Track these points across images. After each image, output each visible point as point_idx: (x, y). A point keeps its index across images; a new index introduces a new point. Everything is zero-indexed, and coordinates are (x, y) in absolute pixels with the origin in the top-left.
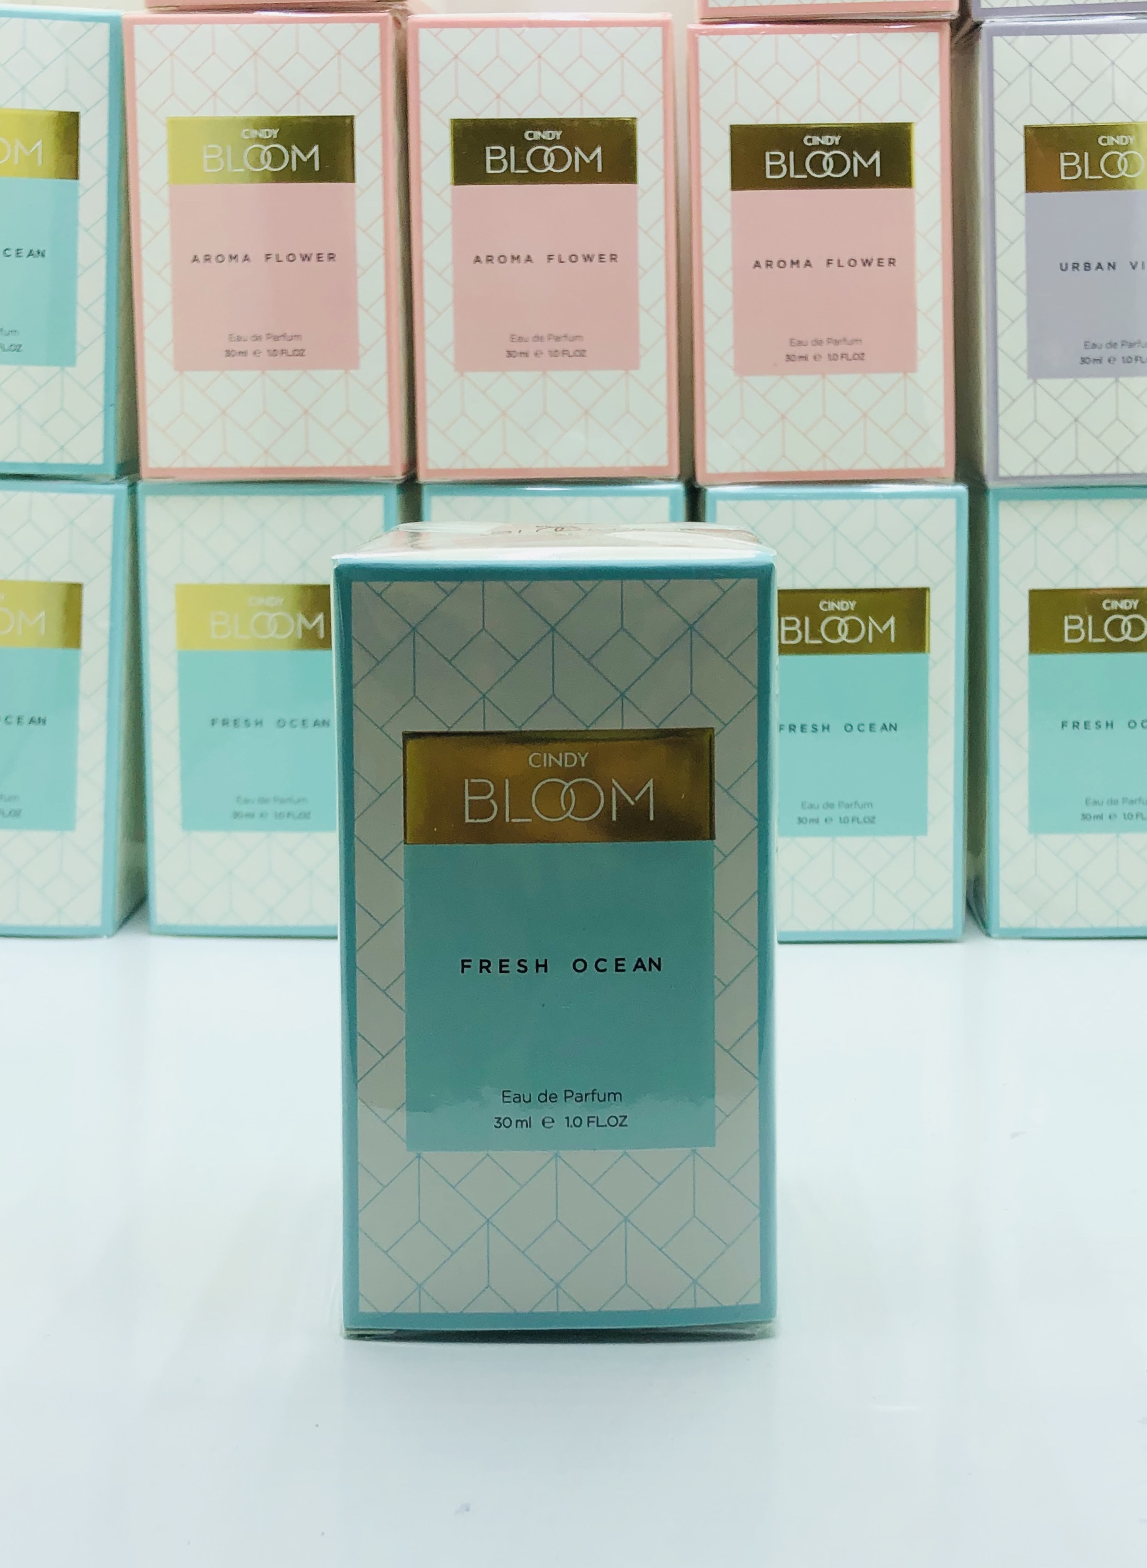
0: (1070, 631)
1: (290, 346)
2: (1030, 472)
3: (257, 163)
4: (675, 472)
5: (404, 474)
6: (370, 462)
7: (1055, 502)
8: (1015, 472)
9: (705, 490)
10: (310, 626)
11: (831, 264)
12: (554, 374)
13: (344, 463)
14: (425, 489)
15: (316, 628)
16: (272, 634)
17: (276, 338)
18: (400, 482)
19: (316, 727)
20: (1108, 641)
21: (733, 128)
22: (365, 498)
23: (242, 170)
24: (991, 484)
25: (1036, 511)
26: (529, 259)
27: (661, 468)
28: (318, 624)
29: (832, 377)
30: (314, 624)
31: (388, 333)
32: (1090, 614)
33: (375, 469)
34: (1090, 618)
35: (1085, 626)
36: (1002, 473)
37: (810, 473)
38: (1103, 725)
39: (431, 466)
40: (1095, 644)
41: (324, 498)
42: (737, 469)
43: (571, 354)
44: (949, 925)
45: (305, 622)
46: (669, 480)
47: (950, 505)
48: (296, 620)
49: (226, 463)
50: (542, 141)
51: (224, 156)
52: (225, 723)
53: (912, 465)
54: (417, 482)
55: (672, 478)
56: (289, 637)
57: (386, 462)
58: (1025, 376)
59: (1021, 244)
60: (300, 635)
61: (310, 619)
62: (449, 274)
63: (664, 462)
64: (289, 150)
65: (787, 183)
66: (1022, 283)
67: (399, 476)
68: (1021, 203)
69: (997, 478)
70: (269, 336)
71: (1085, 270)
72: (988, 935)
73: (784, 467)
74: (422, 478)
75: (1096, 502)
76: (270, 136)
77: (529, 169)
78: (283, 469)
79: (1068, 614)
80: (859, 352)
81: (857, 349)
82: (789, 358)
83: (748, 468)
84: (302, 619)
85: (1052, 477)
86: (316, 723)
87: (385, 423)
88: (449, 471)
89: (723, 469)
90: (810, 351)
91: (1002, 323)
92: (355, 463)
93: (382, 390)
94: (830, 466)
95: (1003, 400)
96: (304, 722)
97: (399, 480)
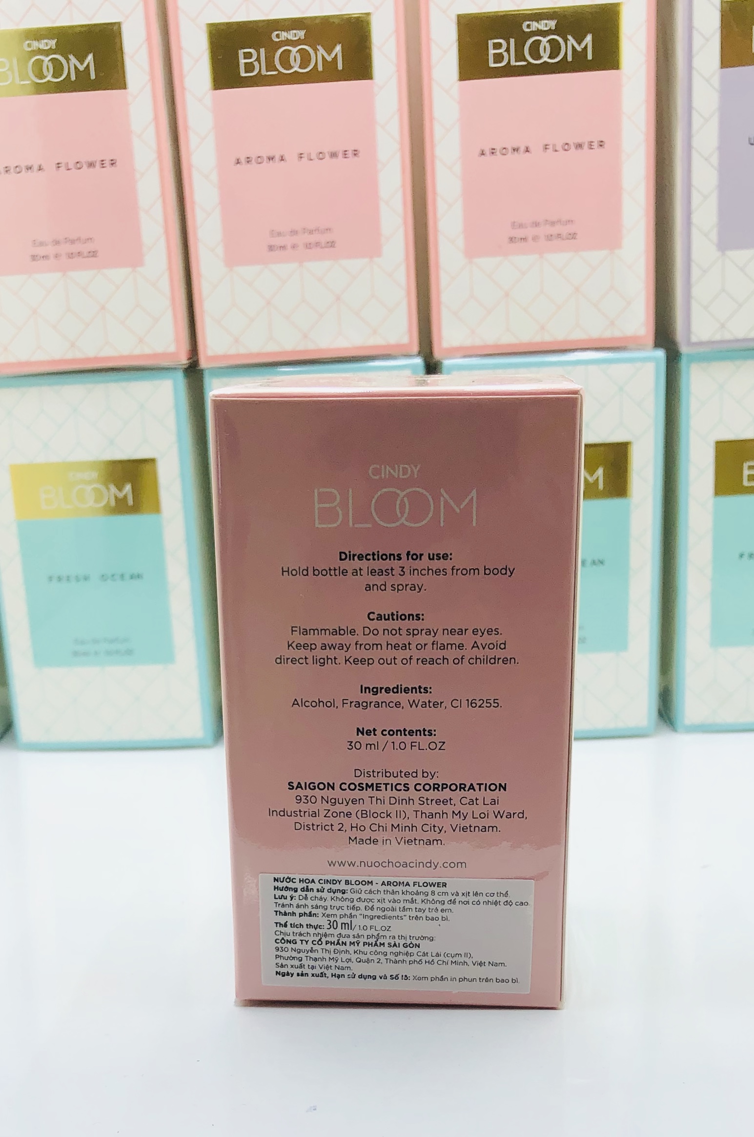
0: (748, 475)
1: (85, 248)
2: (718, 337)
3: (41, 76)
4: (415, 349)
5: (187, 360)
6: (160, 349)
8: (704, 338)
9: (441, 363)
10: (120, 496)
11: (548, 149)
12: (311, 265)
13: (137, 352)
14: (206, 373)
15: (125, 497)
16: (90, 503)
17: (73, 242)
18: (185, 367)
19: (132, 580)
21: (459, 17)
22: (157, 382)
23: (28, 82)
24: (684, 349)
25: (721, 371)
26: (282, 159)
27: (403, 345)
28: (126, 493)
29: (549, 256)
30: (124, 493)
31: (166, 232)
33: (164, 355)
36: (694, 339)
37: (530, 344)
39: (210, 353)
41: (124, 384)
42: (468, 343)
43: (323, 245)
44: (644, 723)
45: (115, 491)
46: (410, 357)
47: (650, 367)
48: (108, 489)
49: (40, 356)
50: (288, 42)
51: (11, 69)
52: (60, 579)
53: (618, 334)
54: (199, 368)
55: (413, 353)
56: (105, 506)
57: (172, 349)
58: (715, 248)
59: (714, 123)
60: (113, 503)
61: (120, 490)
62: (214, 177)
63: (405, 340)
64: (68, 60)
65: (509, 71)
66: (714, 159)
67: (184, 360)
68: (716, 81)
69: (690, 344)
70: (66, 240)
72: (673, 730)
73: (507, 339)
74: (203, 364)
76: (48, 47)
77: (277, 70)
78: (88, 360)
79: (747, 460)
80: (571, 232)
81: (570, 229)
82: (512, 240)
83: (478, 342)
84: (113, 489)
85: (737, 341)
86: (132, 577)
87: (169, 315)
88: (225, 357)
89: (456, 343)
90: (530, 232)
91: (696, 199)
92: (147, 351)
93: (165, 284)
94: (547, 338)
95: (695, 272)
96: (122, 576)
97: (184, 364)
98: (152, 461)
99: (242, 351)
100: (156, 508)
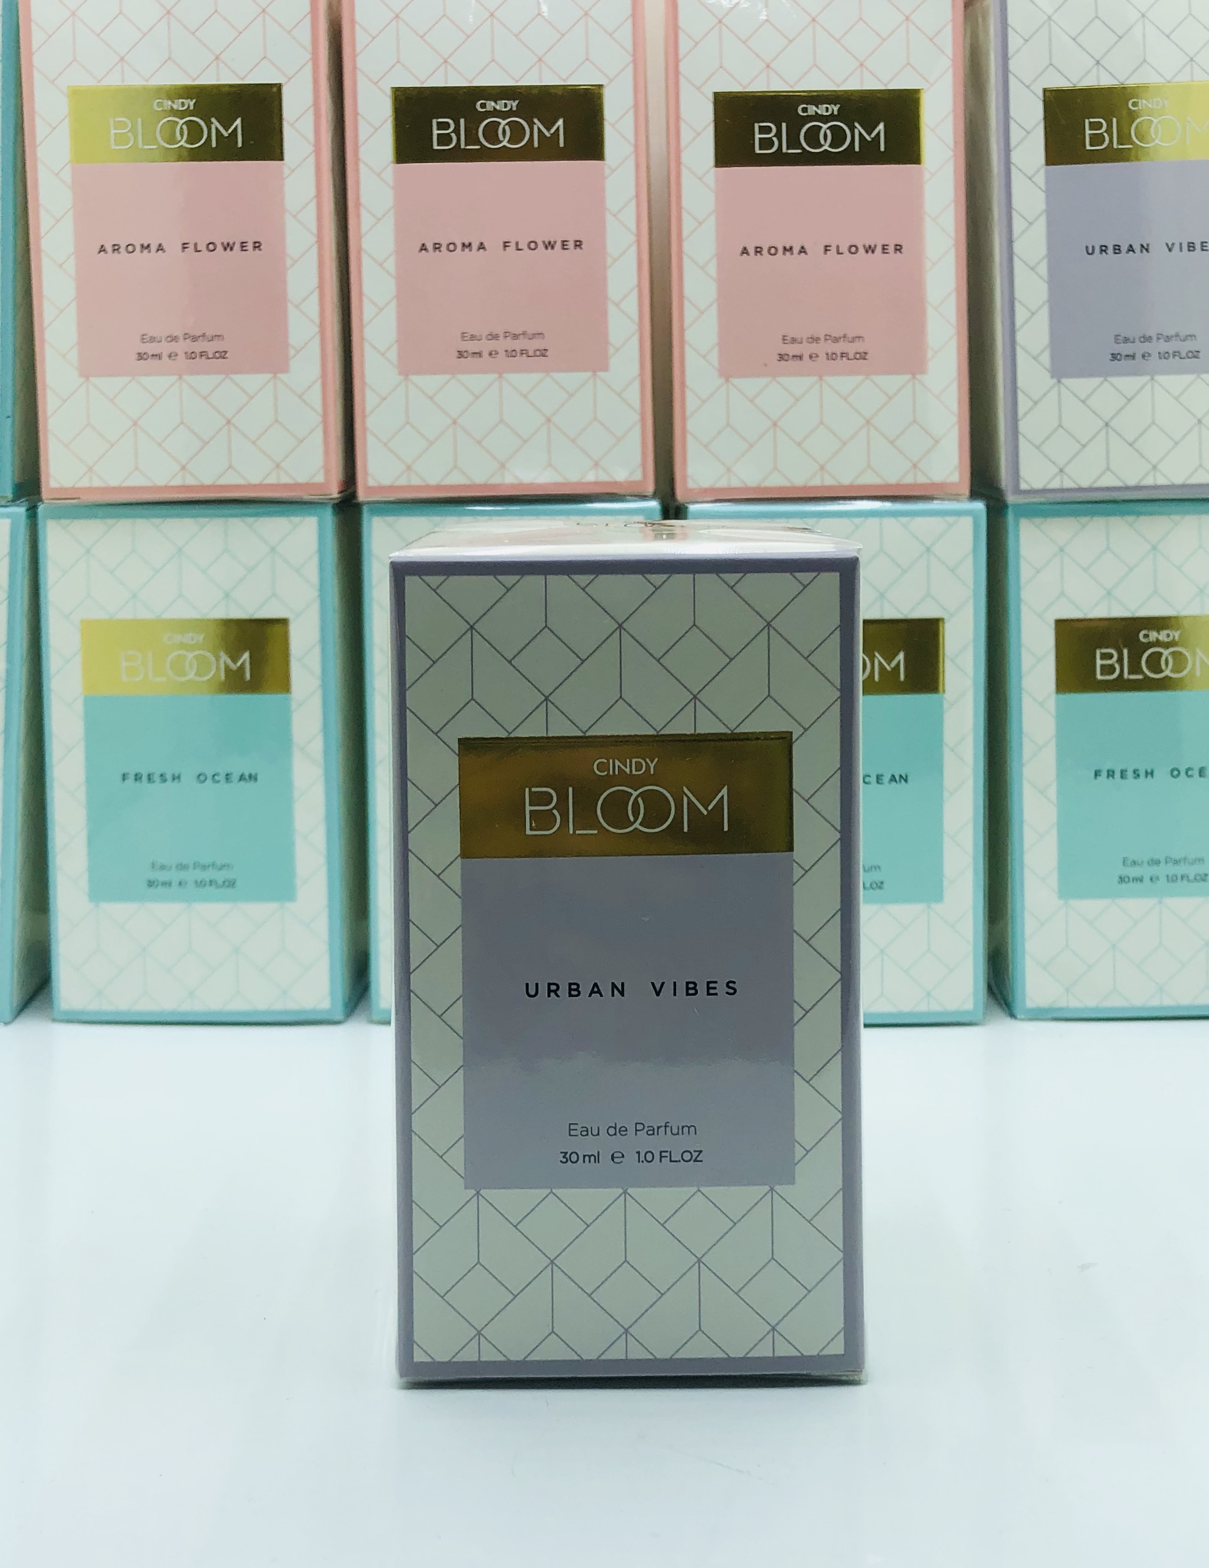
0: (1102, 666)
1: (211, 347)
2: (1055, 484)
3: (172, 140)
4: (650, 489)
5: (340, 492)
6: (302, 479)
7: (1084, 520)
8: (1038, 485)
9: (687, 508)
10: (234, 667)
11: (830, 250)
12: (514, 378)
13: (272, 480)
14: (365, 509)
15: (240, 669)
16: (191, 675)
17: (195, 339)
18: (336, 501)
19: (241, 782)
20: (1146, 677)
21: (718, 96)
22: (296, 520)
23: (155, 147)
24: (1011, 499)
25: (1061, 529)
26: (482, 247)
27: (635, 482)
28: (243, 664)
29: (830, 380)
30: (239, 664)
31: (323, 332)
32: (1125, 646)
33: (308, 486)
34: (1125, 652)
35: (1120, 660)
36: (1023, 486)
37: (804, 488)
38: (1142, 774)
39: (371, 483)
40: (1132, 680)
41: (249, 520)
42: (723, 483)
43: (530, 354)
44: (969, 1006)
45: (229, 661)
46: (643, 497)
47: (967, 523)
48: (218, 659)
49: (138, 481)
50: (496, 113)
51: (133, 130)
52: (138, 777)
53: (922, 479)
54: (356, 501)
55: (647, 494)
56: (210, 679)
57: (320, 478)
58: (1047, 375)
59: (1041, 227)
60: (223, 677)
61: (234, 659)
62: (391, 265)
63: (638, 476)
64: (209, 123)
65: (780, 159)
66: (1043, 269)
67: (335, 493)
68: (1040, 178)
69: (1018, 491)
70: (186, 336)
71: (1115, 253)
72: (1013, 1016)
73: (776, 481)
74: (362, 496)
75: (1131, 519)
76: (186, 108)
77: (481, 144)
78: (205, 488)
79: (1101, 648)
80: (861, 350)
81: (858, 347)
82: (782, 357)
83: (735, 483)
84: (224, 658)
85: (1081, 490)
86: (242, 778)
87: (318, 436)
88: (391, 488)
89: (706, 483)
90: (806, 349)
91: (1021, 315)
92: (285, 480)
93: (315, 396)
94: (829, 481)
95: (1023, 404)
96: (228, 777)
97: (335, 499)
98: (284, 622)
99: (416, 481)
100: (285, 685)
